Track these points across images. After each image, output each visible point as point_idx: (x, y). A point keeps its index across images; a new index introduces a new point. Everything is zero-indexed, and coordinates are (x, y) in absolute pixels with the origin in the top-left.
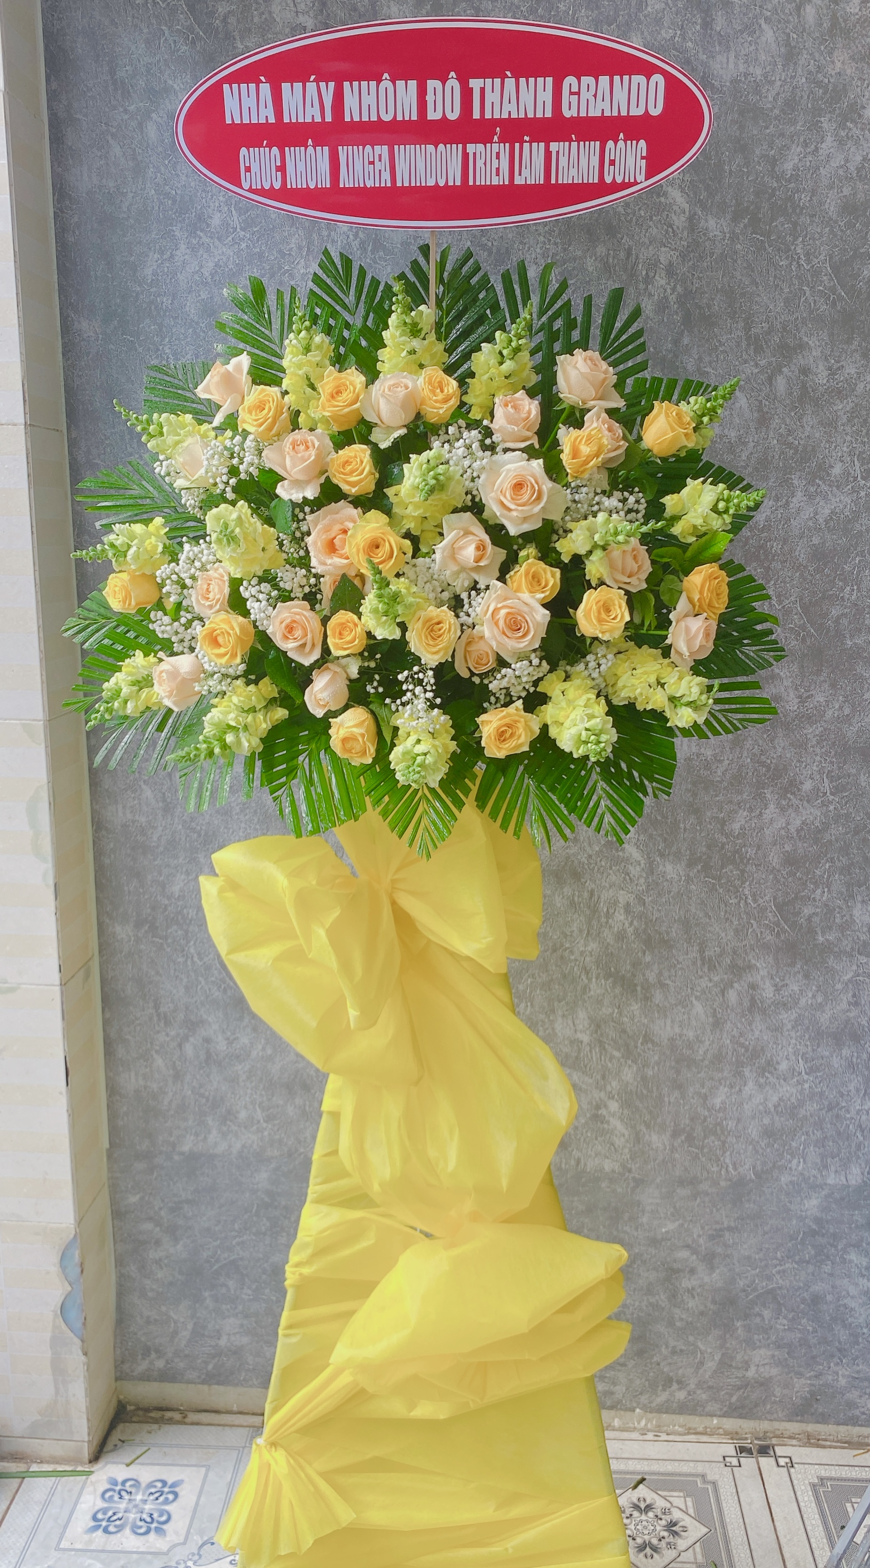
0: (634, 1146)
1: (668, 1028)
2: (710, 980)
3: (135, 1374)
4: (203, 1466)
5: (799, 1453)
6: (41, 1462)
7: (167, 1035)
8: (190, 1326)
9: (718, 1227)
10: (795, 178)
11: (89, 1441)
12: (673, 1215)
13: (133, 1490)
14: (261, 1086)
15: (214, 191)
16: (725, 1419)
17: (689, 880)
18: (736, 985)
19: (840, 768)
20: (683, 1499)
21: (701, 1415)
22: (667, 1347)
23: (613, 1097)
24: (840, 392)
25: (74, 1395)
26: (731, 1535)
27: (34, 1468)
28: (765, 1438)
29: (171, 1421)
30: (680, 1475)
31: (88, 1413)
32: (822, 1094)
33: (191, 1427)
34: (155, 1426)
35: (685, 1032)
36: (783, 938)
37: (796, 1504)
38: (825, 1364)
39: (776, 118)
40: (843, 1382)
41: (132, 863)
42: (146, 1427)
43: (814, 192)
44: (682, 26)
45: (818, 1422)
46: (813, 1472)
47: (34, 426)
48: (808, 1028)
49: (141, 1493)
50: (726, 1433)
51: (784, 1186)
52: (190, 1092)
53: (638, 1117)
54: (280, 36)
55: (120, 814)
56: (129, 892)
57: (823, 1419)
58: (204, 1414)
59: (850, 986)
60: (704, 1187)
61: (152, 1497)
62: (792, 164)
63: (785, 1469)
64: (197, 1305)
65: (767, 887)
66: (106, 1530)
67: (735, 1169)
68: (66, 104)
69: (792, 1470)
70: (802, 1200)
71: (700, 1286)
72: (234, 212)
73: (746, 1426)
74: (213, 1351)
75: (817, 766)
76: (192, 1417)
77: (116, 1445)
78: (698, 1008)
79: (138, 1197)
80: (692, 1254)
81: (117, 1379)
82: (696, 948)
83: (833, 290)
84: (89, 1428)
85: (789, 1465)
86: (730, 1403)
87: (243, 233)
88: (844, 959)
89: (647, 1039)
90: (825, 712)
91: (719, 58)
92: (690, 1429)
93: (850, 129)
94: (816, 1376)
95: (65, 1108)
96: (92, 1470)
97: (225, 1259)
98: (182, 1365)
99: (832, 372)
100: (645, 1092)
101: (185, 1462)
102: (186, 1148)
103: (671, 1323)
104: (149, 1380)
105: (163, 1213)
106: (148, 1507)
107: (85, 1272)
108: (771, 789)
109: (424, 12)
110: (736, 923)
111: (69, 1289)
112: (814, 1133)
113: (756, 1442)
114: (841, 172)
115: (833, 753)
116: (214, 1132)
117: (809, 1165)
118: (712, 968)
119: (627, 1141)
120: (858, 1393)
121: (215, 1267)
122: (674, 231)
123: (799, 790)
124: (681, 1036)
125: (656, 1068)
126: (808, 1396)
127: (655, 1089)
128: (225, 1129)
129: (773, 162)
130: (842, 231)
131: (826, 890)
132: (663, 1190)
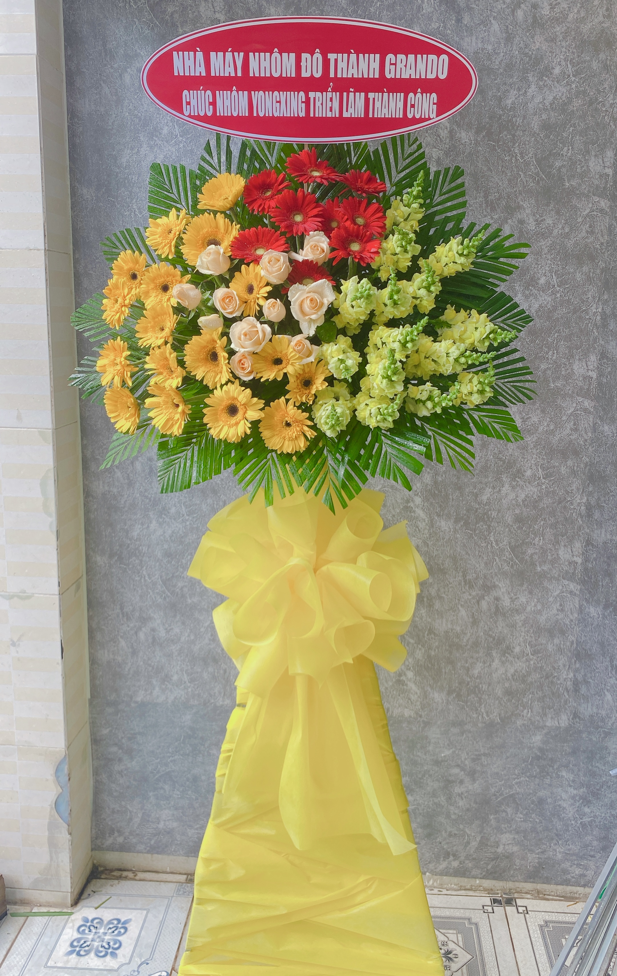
0: (423, 700)
1: (444, 625)
2: (470, 595)
3: (104, 846)
4: (145, 909)
5: (532, 904)
6: (40, 906)
7: (128, 626)
8: (140, 815)
9: (477, 753)
10: (513, 108)
11: (71, 892)
12: (448, 745)
13: (98, 926)
14: (187, 660)
15: (164, 114)
16: (484, 880)
17: (455, 531)
18: (486, 598)
19: (548, 462)
20: (456, 935)
21: (468, 878)
22: (446, 832)
23: (410, 669)
24: (543, 235)
25: (62, 861)
26: (486, 961)
27: (35, 910)
28: (510, 893)
29: (126, 878)
30: (454, 918)
31: (71, 873)
32: (541, 668)
33: (140, 882)
34: (116, 882)
35: (455, 627)
36: (515, 568)
37: (529, 939)
38: (548, 844)
39: (501, 74)
40: (559, 856)
41: (108, 518)
42: (110, 882)
43: (524, 117)
44: (444, 21)
45: (544, 883)
46: (541, 917)
47: (50, 251)
48: (532, 626)
49: (103, 928)
50: (485, 890)
51: (519, 727)
52: (142, 663)
53: (425, 681)
54: (204, 25)
55: (101, 487)
56: (106, 535)
57: (547, 881)
58: (148, 873)
59: (558, 599)
60: (467, 727)
61: (110, 931)
62: (511, 100)
63: (523, 915)
64: (145, 801)
65: (505, 536)
66: (78, 954)
67: (488, 716)
68: (76, 63)
69: (527, 916)
70: (530, 736)
71: (467, 792)
72: (176, 126)
73: (498, 885)
74: (154, 832)
75: (534, 461)
76: (141, 875)
77: (89, 895)
78: (463, 612)
79: (108, 730)
80: (461, 771)
81: (92, 850)
82: (461, 574)
83: (537, 174)
84: (71, 883)
85: (525, 912)
86: (487, 870)
87: (181, 138)
88: (554, 582)
89: (431, 631)
90: (538, 427)
91: (466, 39)
92: (461, 886)
93: (546, 81)
94: (542, 852)
95: (60, 673)
96: (73, 911)
97: (163, 771)
98: (134, 840)
99: (538, 223)
100: (430, 665)
101: (134, 907)
102: (139, 699)
103: (448, 816)
104: (113, 851)
105: (124, 741)
106: (107, 938)
107: (71, 779)
108: (506, 475)
109: (290, 12)
110: (485, 558)
111: (61, 791)
112: (537, 693)
113: (504, 896)
114: (541, 106)
115: (544, 453)
116: (157, 689)
117: (535, 714)
118: (471, 587)
119: (419, 697)
120: (569, 864)
121: (157, 776)
122: (441, 139)
123: (523, 476)
124: (452, 630)
125: (437, 650)
126: (537, 865)
127: (436, 664)
128: (164, 687)
129: (500, 99)
130: (542, 140)
131: (541, 538)
132: (442, 729)
